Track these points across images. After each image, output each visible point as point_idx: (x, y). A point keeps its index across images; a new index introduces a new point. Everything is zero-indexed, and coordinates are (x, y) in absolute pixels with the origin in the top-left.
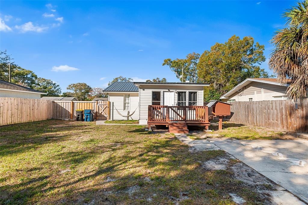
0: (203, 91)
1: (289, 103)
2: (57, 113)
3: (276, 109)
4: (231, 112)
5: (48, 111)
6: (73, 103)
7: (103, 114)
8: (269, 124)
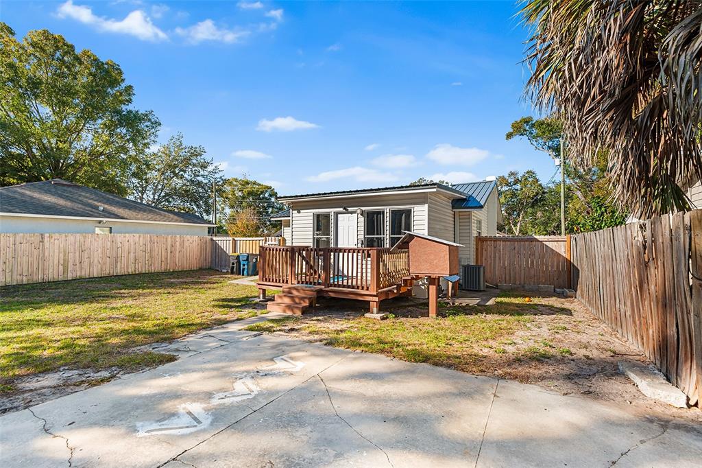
0: (427, 205)
2: (216, 258)
4: (463, 266)
5: (201, 256)
6: (235, 242)
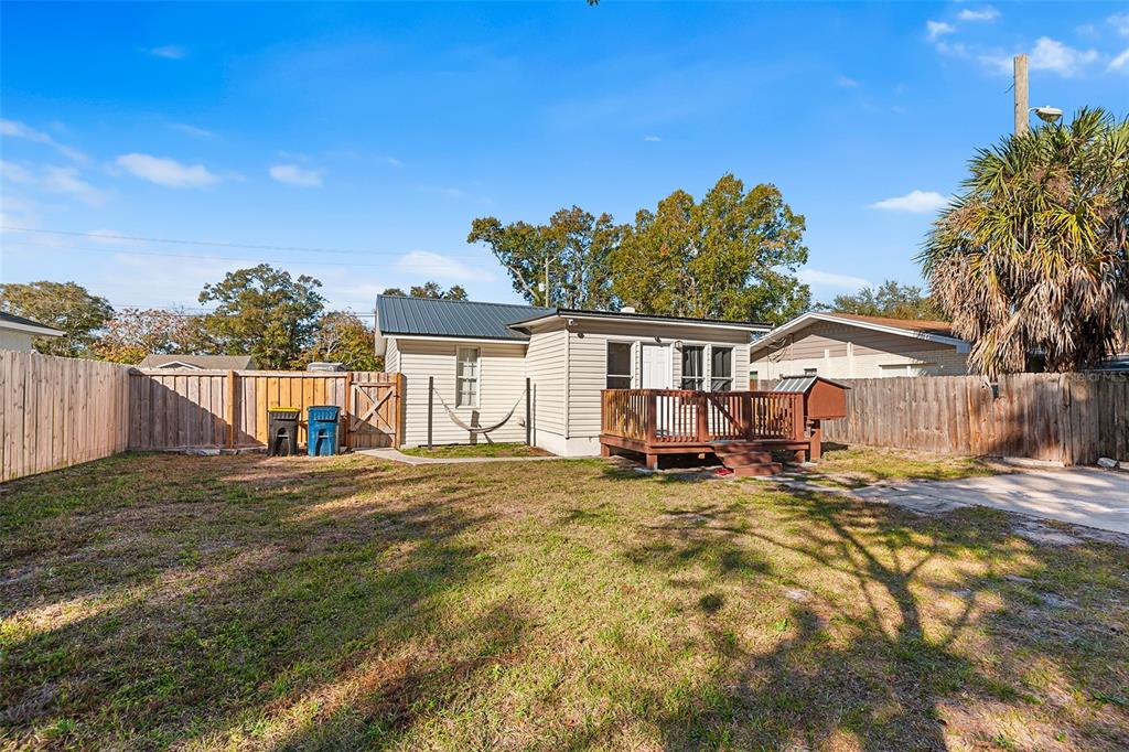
1: (975, 385)
2: (152, 421)
3: (937, 400)
7: (373, 422)
8: (916, 440)
